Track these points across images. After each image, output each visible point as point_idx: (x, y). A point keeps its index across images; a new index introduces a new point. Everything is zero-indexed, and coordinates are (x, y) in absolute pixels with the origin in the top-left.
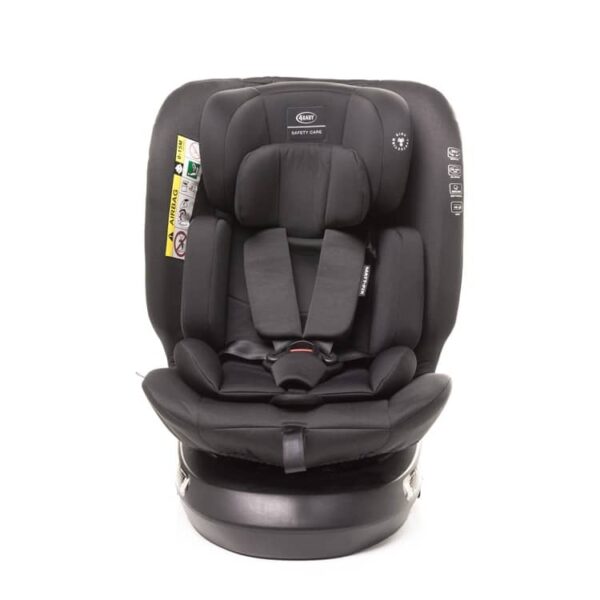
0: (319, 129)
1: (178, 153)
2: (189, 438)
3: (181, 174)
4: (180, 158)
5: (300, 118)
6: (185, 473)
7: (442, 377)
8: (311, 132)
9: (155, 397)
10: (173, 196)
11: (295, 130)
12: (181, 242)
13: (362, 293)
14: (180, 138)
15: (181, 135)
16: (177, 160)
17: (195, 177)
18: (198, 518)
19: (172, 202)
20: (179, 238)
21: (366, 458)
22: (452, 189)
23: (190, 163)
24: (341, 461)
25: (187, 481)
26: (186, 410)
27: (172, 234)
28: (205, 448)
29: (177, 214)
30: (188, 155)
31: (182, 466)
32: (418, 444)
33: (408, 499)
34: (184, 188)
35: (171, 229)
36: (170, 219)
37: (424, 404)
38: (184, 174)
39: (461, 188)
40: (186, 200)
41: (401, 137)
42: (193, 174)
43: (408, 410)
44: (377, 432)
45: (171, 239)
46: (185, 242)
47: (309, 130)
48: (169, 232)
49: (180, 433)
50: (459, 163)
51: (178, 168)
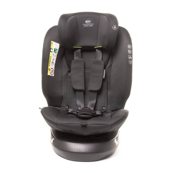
0: (92, 25)
1: (51, 46)
2: (54, 127)
3: (52, 52)
4: (52, 47)
5: (86, 22)
6: (53, 137)
7: (126, 110)
8: (90, 26)
9: (45, 115)
10: (50, 58)
11: (85, 25)
12: (52, 71)
13: (104, 77)
14: (52, 42)
15: (52, 41)
16: (51, 48)
17: (56, 53)
18: (56, 149)
19: (50, 60)
20: (51, 70)
21: (104, 133)
22: (129, 57)
23: (55, 49)
24: (97, 134)
25: (53, 139)
26: (53, 119)
27: (49, 69)
28: (58, 130)
29: (51, 63)
30: (54, 46)
31: (52, 135)
32: (119, 129)
33: (116, 145)
34: (53, 56)
35: (49, 67)
36: (49, 65)
37: (121, 118)
38: (53, 52)
39: (132, 56)
40: (54, 59)
41: (115, 26)
42: (56, 52)
43: (116, 120)
44: (107, 126)
45: (49, 70)
46: (53, 71)
47: (89, 25)
48: (49, 68)
49: (51, 125)
50: (131, 49)
51: (51, 50)
